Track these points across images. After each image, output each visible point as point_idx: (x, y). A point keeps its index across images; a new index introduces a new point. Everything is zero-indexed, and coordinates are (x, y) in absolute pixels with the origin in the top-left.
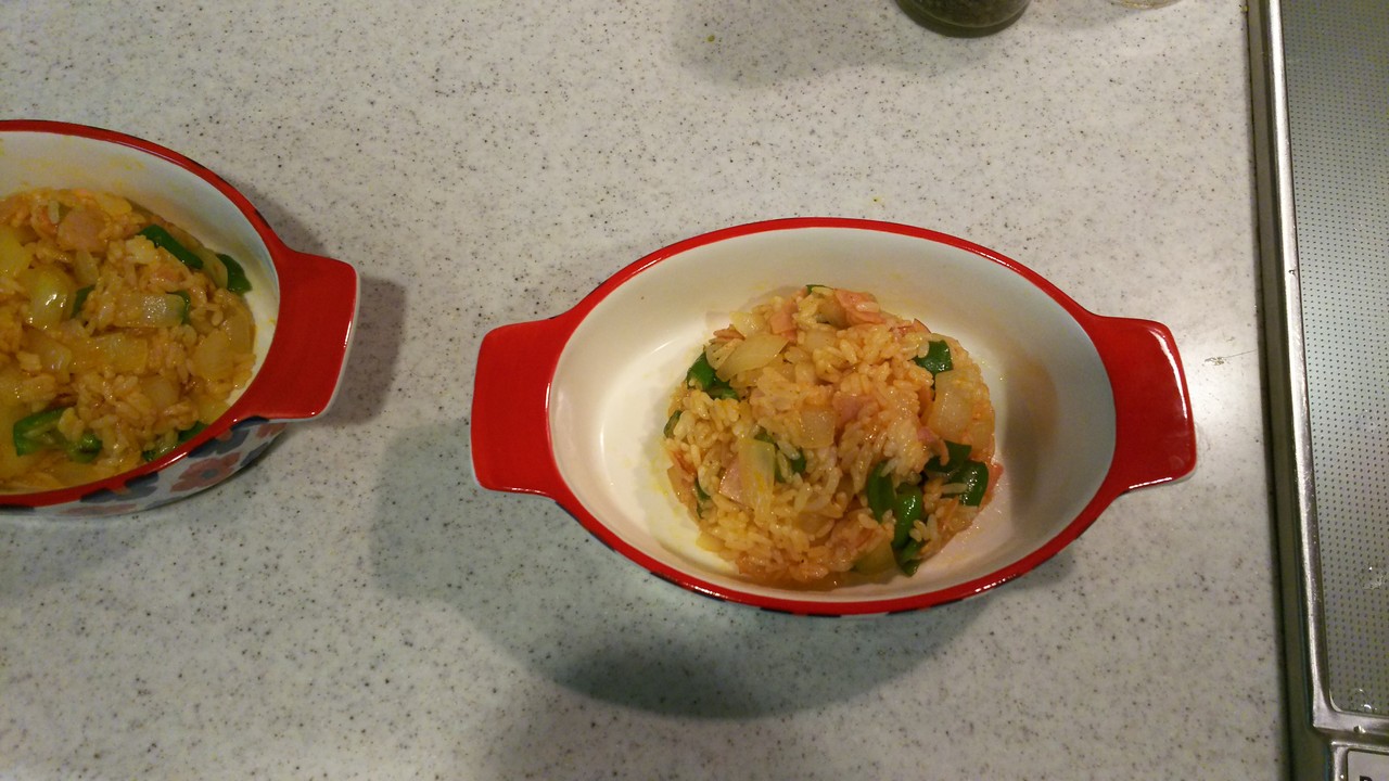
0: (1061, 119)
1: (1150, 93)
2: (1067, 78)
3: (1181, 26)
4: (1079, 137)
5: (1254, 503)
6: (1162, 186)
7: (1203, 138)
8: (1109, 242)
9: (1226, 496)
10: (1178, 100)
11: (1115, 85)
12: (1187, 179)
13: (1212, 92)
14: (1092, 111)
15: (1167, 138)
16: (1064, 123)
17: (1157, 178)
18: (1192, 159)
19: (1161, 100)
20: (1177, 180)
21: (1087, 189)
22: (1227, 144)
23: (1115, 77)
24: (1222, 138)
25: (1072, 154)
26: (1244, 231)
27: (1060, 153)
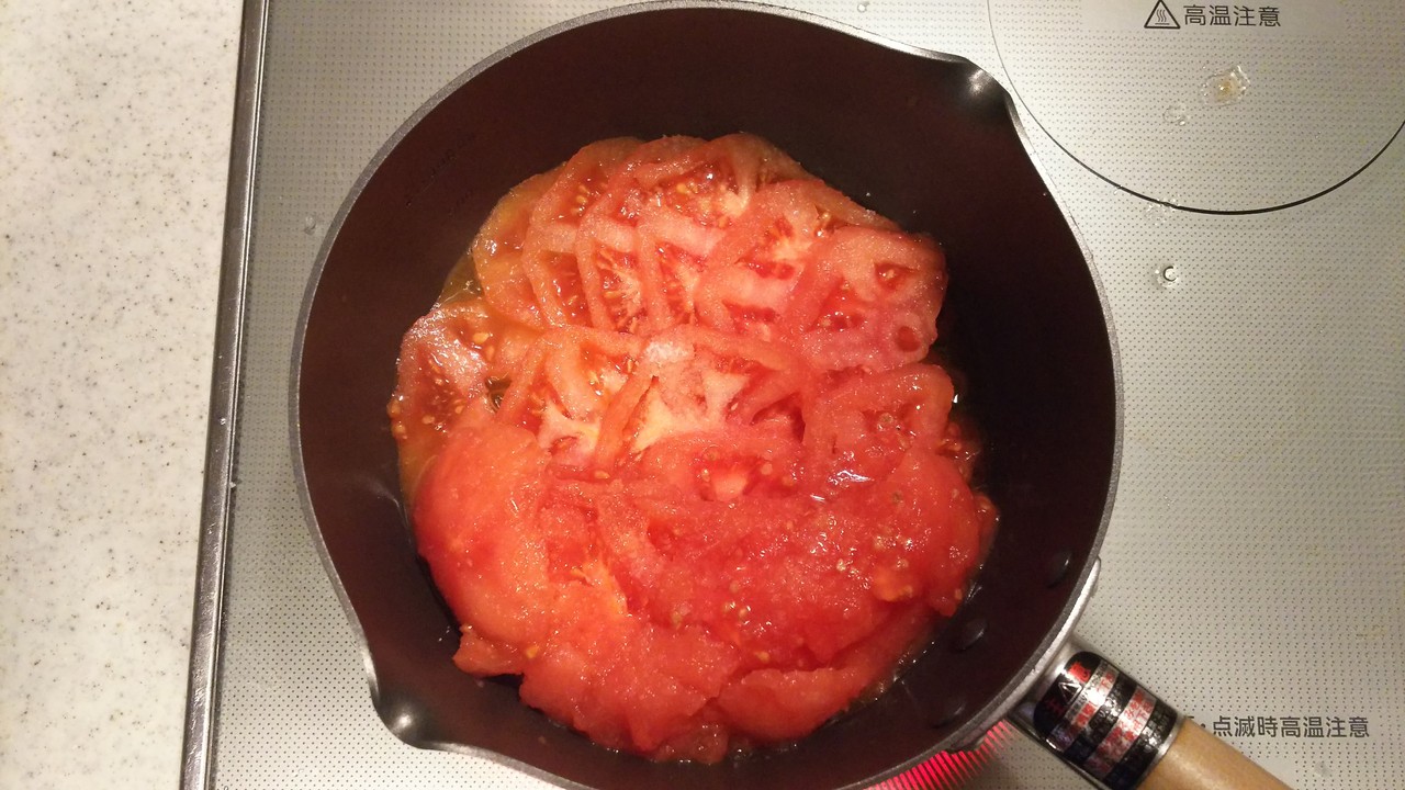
1: (105, 166)
3: (157, 59)
6: (105, 301)
7: (166, 225)
8: (27, 392)
10: (140, 172)
12: (140, 287)
13: (187, 155)
14: (25, 203)
15: (120, 231)
17: (99, 291)
18: (148, 258)
19: (118, 176)
20: (125, 292)
22: (198, 230)
23: (59, 150)
24: (193, 221)
26: (205, 354)
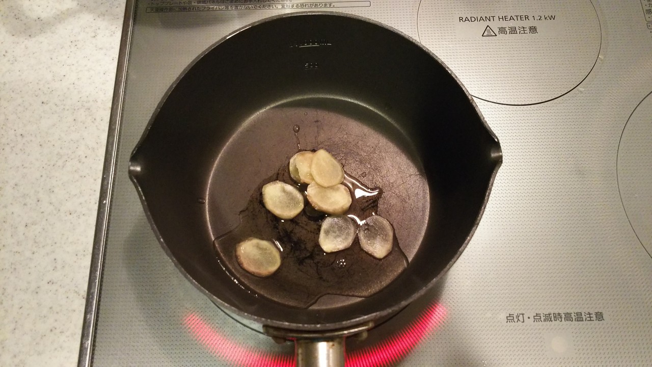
0: (12, 129)
1: (63, 107)
2: (19, 105)
4: (19, 138)
5: (75, 334)
6: (59, 159)
7: (86, 128)
8: (25, 196)
9: (61, 332)
10: (76, 108)
11: (43, 104)
12: (74, 152)
13: (95, 101)
15: (67, 131)
16: (13, 131)
17: (57, 155)
18: (77, 141)
19: (68, 110)
20: (68, 154)
21: (18, 167)
22: (98, 129)
23: (45, 101)
24: (96, 126)
25: (14, 149)
27: (8, 149)
